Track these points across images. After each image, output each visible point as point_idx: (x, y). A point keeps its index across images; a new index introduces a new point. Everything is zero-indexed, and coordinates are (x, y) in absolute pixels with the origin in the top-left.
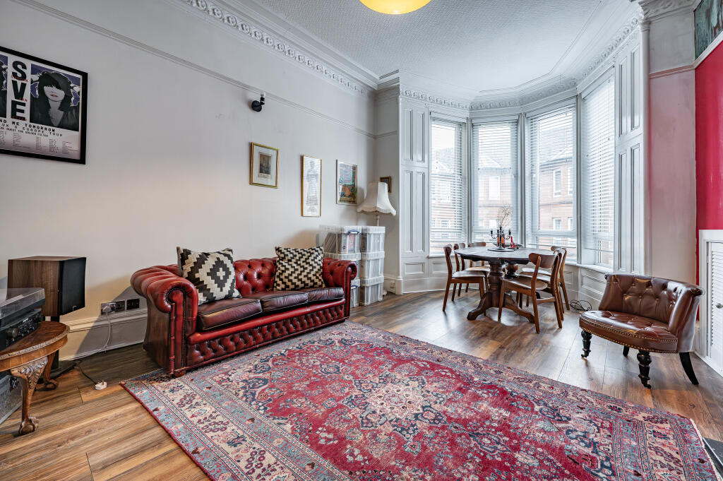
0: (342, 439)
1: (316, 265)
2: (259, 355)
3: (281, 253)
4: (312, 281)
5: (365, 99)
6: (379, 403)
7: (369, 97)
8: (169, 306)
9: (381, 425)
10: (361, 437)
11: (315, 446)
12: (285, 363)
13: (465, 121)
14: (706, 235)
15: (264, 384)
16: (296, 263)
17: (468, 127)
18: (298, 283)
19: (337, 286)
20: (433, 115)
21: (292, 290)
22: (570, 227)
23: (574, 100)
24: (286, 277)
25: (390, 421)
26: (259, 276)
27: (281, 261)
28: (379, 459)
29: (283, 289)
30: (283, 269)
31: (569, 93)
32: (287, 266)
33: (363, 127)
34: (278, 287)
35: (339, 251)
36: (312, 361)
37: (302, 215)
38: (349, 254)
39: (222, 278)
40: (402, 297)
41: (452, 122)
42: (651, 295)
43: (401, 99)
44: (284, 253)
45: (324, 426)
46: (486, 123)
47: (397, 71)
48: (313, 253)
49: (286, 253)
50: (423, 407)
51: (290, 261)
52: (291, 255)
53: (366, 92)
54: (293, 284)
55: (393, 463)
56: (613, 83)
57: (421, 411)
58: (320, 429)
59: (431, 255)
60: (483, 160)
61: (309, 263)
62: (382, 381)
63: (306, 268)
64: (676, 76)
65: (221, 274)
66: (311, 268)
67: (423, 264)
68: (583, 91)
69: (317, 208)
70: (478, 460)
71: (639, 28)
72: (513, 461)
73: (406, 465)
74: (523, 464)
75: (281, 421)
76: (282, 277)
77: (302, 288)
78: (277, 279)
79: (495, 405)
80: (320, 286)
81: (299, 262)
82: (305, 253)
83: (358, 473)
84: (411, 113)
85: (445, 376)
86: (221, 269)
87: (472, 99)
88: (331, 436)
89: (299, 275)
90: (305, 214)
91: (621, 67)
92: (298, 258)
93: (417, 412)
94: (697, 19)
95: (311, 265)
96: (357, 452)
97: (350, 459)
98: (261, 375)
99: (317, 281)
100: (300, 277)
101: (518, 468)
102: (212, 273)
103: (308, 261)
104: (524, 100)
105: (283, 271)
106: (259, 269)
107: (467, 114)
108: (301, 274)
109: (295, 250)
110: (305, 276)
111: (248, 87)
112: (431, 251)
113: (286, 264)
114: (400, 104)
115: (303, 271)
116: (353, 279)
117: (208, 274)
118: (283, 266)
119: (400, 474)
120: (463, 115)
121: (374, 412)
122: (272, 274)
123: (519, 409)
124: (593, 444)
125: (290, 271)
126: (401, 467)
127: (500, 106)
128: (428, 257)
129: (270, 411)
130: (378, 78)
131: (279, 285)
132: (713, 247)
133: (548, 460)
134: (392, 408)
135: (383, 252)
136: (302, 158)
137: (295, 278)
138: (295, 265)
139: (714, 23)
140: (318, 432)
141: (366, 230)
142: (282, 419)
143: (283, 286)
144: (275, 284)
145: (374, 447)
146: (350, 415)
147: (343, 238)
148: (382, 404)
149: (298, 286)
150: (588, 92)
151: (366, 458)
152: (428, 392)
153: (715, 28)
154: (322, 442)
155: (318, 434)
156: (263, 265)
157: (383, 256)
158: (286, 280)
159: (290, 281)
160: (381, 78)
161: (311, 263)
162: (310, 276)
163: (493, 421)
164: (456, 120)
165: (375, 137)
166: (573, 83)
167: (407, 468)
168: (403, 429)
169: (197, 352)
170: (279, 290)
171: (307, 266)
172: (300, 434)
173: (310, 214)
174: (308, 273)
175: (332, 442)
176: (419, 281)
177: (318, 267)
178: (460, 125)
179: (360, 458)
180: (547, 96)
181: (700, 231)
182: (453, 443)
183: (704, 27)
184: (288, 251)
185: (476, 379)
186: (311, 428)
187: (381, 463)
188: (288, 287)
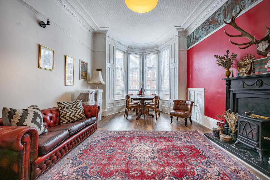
0: (141, 171)
1: (81, 108)
2: (68, 158)
3: (62, 105)
4: (81, 116)
5: (91, 34)
6: (139, 154)
7: (92, 34)
8: (23, 146)
9: (147, 160)
10: (145, 167)
11: (135, 178)
12: (87, 157)
13: (126, 52)
14: (189, 89)
15: (87, 169)
16: (71, 109)
17: (127, 53)
18: (75, 118)
19: (93, 116)
20: (117, 47)
21: (72, 122)
22: (156, 88)
23: (157, 52)
24: (68, 117)
25: (148, 158)
26: (51, 118)
27: (63, 109)
28: (157, 170)
29: (66, 123)
30: (65, 112)
31: (156, 49)
32: (67, 111)
33: (90, 46)
34: (64, 122)
35: (87, 101)
36: (98, 151)
37: (65, 85)
38: (91, 102)
39: (39, 123)
40: (107, 118)
41: (122, 51)
42: (182, 104)
43: (107, 38)
44: (63, 105)
45: (130, 170)
46: (132, 53)
47: (108, 27)
48: (78, 103)
49: (65, 104)
50: (152, 150)
51: (67, 108)
52: (68, 105)
53: (91, 31)
54: (72, 119)
55: (161, 169)
56: (169, 49)
57: (153, 151)
58: (130, 172)
59: (116, 100)
60: (131, 65)
61: (78, 108)
62: (132, 147)
63: (77, 111)
64: (183, 52)
65: (38, 120)
66: (79, 110)
67: (113, 103)
68: (160, 50)
69: (72, 81)
70: (177, 157)
71: (177, 37)
72: (183, 153)
73: (165, 167)
74: (185, 153)
75: (113, 178)
76: (66, 117)
77: (77, 120)
78: (63, 119)
79: (167, 142)
80: (85, 118)
81: (72, 108)
82: (74, 103)
83: (156, 177)
84: (110, 45)
85: (147, 139)
86: (38, 117)
87: (129, 44)
88: (136, 172)
89: (74, 114)
90: (66, 84)
91: (171, 46)
92: (71, 106)
93: (152, 152)
94: (187, 39)
95: (79, 109)
96: (149, 172)
97: (150, 175)
98: (80, 166)
99: (83, 116)
100: (75, 115)
101: (185, 154)
102: (34, 121)
103: (77, 107)
104: (144, 49)
105: (65, 114)
106: (50, 114)
107: (127, 49)
108: (75, 114)
109: (68, 102)
110: (78, 115)
111: (38, 12)
112: (116, 98)
113: (66, 110)
114: (106, 40)
115: (76, 112)
116: (98, 112)
117: (32, 122)
118: (65, 111)
119: (166, 171)
120: (125, 49)
121: (141, 158)
122: (58, 116)
123: (172, 141)
124: (190, 142)
125: (70, 113)
126: (164, 169)
127: (134, 49)
128: (115, 101)
129: (103, 177)
130: (99, 28)
131: (64, 121)
132: (191, 92)
133: (188, 149)
134: (144, 154)
135: (102, 100)
136: (65, 57)
137: (73, 116)
138: (71, 110)
139: (192, 42)
140: (131, 173)
141: (97, 91)
142: (112, 177)
143: (67, 121)
144: (61, 121)
145: (152, 168)
146: (135, 162)
147: (90, 95)
148: (140, 154)
149: (75, 120)
150: (161, 50)
151: (153, 172)
152: (148, 145)
153: (192, 43)
154: (136, 175)
155: (132, 174)
156: (51, 112)
157: (102, 102)
158: (68, 118)
159: (71, 118)
160: (101, 28)
161: (79, 108)
162: (80, 114)
163: (170, 146)
164: (123, 50)
165: (94, 52)
166: (157, 47)
167: (166, 168)
168: (154, 159)
169: (38, 169)
170: (64, 124)
171: (78, 109)
172: (125, 177)
173: (69, 84)
174: (79, 113)
175: (139, 174)
176: (112, 110)
177: (82, 109)
178: (124, 52)
179: (152, 173)
180: (150, 49)
181: (188, 89)
182: (168, 156)
183: (189, 42)
184: (65, 103)
185: (156, 137)
186: (127, 174)
187: (159, 171)
188: (69, 121)
